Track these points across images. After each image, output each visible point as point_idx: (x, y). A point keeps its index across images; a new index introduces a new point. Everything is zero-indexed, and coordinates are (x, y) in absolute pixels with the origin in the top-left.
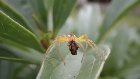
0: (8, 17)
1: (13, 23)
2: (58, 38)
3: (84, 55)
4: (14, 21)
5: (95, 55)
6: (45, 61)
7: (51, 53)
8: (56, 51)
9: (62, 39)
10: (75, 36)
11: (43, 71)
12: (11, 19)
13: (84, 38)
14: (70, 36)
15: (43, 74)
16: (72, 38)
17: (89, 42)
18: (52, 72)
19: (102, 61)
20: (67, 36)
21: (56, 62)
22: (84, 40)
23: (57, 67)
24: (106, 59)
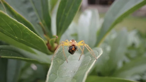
0: (27, 28)
1: (30, 31)
2: (63, 43)
3: (81, 56)
4: (30, 30)
5: (91, 56)
6: (54, 60)
7: (57, 54)
8: (61, 53)
9: (66, 44)
10: (75, 41)
11: (53, 66)
12: (28, 29)
13: (82, 43)
14: (72, 41)
15: (52, 68)
16: (73, 43)
17: (86, 46)
18: (58, 68)
19: (94, 60)
20: (69, 41)
21: (61, 61)
22: (82, 45)
23: (62, 65)
24: (97, 58)
